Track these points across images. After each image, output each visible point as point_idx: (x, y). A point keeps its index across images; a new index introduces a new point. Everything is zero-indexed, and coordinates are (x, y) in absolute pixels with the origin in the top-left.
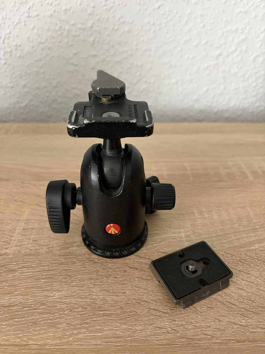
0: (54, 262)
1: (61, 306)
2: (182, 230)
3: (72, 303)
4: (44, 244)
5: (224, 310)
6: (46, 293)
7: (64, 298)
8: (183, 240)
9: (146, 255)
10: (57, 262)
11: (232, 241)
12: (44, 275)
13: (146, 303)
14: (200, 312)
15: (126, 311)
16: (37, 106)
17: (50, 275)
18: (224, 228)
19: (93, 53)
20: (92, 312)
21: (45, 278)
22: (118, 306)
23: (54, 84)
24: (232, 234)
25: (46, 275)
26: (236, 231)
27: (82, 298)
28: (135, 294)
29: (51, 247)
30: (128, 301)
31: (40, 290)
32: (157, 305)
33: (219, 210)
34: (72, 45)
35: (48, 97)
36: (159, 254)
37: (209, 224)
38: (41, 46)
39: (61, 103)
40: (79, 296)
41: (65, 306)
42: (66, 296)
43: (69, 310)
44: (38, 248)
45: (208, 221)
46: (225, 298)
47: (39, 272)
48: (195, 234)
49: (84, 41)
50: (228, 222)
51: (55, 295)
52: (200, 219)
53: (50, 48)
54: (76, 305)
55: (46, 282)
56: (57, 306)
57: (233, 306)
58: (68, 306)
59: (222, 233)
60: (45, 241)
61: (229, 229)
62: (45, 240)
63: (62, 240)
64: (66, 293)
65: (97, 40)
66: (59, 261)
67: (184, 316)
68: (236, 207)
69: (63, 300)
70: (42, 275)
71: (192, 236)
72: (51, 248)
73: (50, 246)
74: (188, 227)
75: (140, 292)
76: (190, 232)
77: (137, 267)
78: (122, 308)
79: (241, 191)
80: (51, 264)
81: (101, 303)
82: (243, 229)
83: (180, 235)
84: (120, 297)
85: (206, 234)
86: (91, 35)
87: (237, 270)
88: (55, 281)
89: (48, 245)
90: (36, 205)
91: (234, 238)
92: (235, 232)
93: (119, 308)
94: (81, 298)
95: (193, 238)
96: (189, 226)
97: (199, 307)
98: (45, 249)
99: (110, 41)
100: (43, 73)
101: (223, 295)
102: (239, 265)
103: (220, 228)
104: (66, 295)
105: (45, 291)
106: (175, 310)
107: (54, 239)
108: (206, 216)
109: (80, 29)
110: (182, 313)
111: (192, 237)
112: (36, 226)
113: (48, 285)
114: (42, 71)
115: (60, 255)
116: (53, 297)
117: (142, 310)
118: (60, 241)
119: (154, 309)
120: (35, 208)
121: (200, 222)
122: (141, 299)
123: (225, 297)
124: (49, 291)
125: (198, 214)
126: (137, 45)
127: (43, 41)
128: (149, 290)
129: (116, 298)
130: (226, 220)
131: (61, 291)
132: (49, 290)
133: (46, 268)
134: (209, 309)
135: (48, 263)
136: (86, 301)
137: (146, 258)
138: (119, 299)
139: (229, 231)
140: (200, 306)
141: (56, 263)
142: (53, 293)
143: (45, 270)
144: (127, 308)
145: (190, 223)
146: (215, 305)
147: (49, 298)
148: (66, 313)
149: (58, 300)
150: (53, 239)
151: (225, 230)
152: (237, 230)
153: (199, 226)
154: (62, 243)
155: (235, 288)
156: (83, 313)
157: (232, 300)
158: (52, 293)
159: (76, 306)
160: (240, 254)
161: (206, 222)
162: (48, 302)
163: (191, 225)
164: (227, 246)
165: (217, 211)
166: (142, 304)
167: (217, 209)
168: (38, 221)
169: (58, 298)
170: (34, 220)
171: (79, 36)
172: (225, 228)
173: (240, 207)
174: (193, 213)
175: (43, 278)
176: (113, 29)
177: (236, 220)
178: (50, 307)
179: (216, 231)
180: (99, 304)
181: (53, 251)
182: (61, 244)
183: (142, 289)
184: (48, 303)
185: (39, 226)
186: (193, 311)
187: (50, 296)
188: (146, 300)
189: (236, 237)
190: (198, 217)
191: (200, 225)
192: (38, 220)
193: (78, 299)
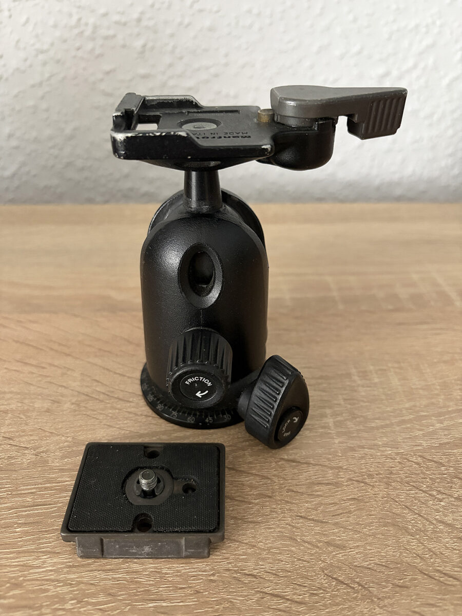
0: (49, 485)
1: (59, 589)
2: (328, 411)
3: (83, 583)
4: (28, 446)
5: (432, 590)
6: (23, 559)
7: (65, 570)
8: (330, 433)
9: (251, 467)
10: (54, 485)
11: (434, 432)
12: (22, 517)
13: (254, 579)
14: (379, 599)
15: (208, 599)
16: (35, 176)
17: (38, 515)
18: (415, 406)
19: (142, 71)
20: (128, 605)
21: (25, 523)
22: (190, 587)
23: (68, 130)
24: (433, 418)
25: (28, 516)
26: (440, 410)
27: (106, 570)
28: (227, 558)
29: (43, 452)
30: (213, 575)
31: (11, 553)
32: (279, 583)
33: (401, 368)
34: (100, 56)
35: (56, 157)
36: (280, 463)
37: (383, 397)
38: (41, 57)
39: (82, 169)
40: (100, 565)
41: (66, 589)
42: (70, 567)
43: (76, 599)
44: (14, 454)
45: (381, 390)
46: (433, 563)
47: (11, 508)
48: (355, 418)
49: (124, 46)
50: (421, 392)
51: (44, 562)
52: (363, 386)
53: (58, 62)
54: (92, 587)
55: (26, 533)
56: (47, 591)
57: (450, 581)
58: (74, 591)
59: (412, 416)
60: (32, 438)
61: (425, 406)
62: (31, 435)
63: (69, 435)
64: (70, 558)
65: (150, 44)
66: (59, 483)
67: (343, 609)
68: (435, 360)
69: (62, 576)
70: (18, 517)
71: (349, 423)
72: (42, 454)
73: (41, 451)
74: (339, 404)
75: (240, 552)
76: (344, 415)
77: (232, 493)
78: (198, 592)
79: (441, 329)
80: (40, 489)
81: (151, 582)
82: (455, 408)
83: (324, 421)
84: (194, 567)
85: (379, 419)
86: (138, 35)
87: (452, 496)
88: (46, 531)
89: (37, 448)
90: (18, 361)
91: (438, 425)
92: (440, 415)
93: (192, 592)
94: (103, 570)
95: (352, 428)
96: (342, 402)
97: (376, 586)
98: (29, 457)
99: (175, 47)
100: (47, 110)
101: (427, 556)
102: (456, 484)
103: (407, 405)
104: (71, 564)
105: (23, 555)
106: (322, 595)
107: (51, 433)
108: (376, 380)
109: (117, 23)
110: (337, 601)
111: (349, 427)
112: (13, 406)
113: (30, 540)
114: (44, 105)
115: (63, 469)
116: (39, 567)
117: (246, 598)
118: (63, 438)
119: (272, 595)
120: (15, 368)
121: (363, 394)
122: (244, 570)
123: (432, 560)
124: (33, 554)
125: (359, 377)
126: (226, 55)
127: (45, 47)
128: (261, 549)
129: (186, 569)
130: (417, 389)
131: (58, 553)
132: (32, 552)
133: (28, 499)
134: (398, 589)
135: (34, 488)
136: (115, 578)
137: (252, 474)
138: (193, 570)
139: (427, 412)
140: (377, 584)
141: (52, 487)
142: (40, 559)
143: (27, 504)
144: (210, 593)
145: (345, 397)
146: (411, 580)
147: (31, 571)
148: (68, 606)
149: (51, 575)
150: (47, 434)
151: (418, 409)
152: (444, 410)
153: (363, 401)
154: (67, 441)
155: (451, 538)
156: (108, 607)
157: (448, 566)
158: (38, 558)
159: (93, 590)
160: (456, 461)
161: (376, 393)
162: (28, 580)
163: (345, 400)
164: (425, 445)
165: (397, 370)
166: (245, 583)
167: (396, 365)
168: (19, 396)
169: (51, 571)
170: (11, 392)
171: (114, 36)
172: (418, 404)
173: (445, 362)
174: (349, 375)
175: (20, 523)
176: (180, 24)
177: (438, 387)
178: (33, 592)
179: (398, 412)
180: (146, 584)
181: (47, 462)
182: (66, 444)
183: (243, 545)
184: (28, 583)
185: (20, 405)
186: (362, 595)
187: (33, 567)
188: (255, 572)
189: (442, 423)
190: (359, 382)
191: (365, 400)
192: (18, 394)
193: (96, 573)
